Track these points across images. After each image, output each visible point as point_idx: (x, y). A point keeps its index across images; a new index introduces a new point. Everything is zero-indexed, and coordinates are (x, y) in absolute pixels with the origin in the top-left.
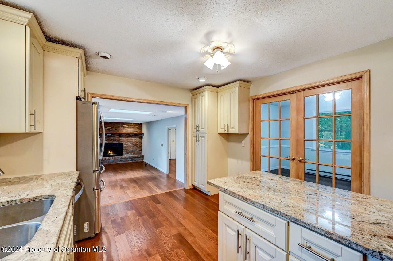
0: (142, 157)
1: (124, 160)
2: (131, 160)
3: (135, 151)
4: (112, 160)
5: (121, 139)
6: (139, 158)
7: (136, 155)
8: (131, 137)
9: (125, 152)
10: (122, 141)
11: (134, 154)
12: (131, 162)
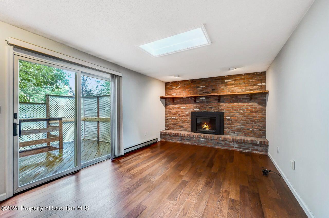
0: (265, 145)
1: (223, 143)
2: (237, 146)
3: (248, 129)
4: (203, 139)
5: (221, 106)
6: (257, 145)
7: (249, 139)
8: (241, 102)
9: (229, 130)
10: (223, 110)
11: (246, 135)
12: (238, 149)
